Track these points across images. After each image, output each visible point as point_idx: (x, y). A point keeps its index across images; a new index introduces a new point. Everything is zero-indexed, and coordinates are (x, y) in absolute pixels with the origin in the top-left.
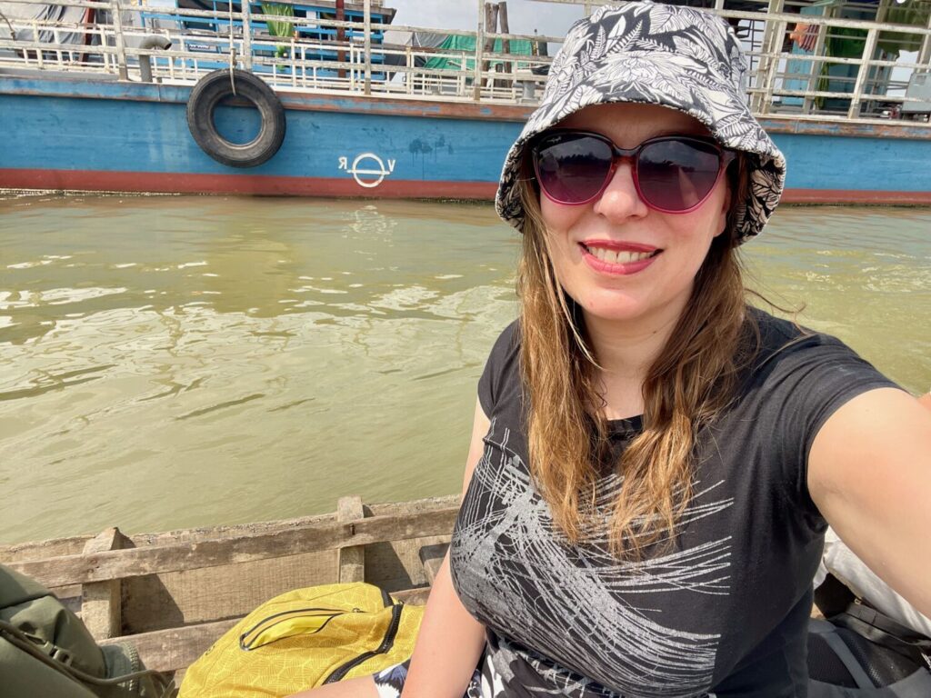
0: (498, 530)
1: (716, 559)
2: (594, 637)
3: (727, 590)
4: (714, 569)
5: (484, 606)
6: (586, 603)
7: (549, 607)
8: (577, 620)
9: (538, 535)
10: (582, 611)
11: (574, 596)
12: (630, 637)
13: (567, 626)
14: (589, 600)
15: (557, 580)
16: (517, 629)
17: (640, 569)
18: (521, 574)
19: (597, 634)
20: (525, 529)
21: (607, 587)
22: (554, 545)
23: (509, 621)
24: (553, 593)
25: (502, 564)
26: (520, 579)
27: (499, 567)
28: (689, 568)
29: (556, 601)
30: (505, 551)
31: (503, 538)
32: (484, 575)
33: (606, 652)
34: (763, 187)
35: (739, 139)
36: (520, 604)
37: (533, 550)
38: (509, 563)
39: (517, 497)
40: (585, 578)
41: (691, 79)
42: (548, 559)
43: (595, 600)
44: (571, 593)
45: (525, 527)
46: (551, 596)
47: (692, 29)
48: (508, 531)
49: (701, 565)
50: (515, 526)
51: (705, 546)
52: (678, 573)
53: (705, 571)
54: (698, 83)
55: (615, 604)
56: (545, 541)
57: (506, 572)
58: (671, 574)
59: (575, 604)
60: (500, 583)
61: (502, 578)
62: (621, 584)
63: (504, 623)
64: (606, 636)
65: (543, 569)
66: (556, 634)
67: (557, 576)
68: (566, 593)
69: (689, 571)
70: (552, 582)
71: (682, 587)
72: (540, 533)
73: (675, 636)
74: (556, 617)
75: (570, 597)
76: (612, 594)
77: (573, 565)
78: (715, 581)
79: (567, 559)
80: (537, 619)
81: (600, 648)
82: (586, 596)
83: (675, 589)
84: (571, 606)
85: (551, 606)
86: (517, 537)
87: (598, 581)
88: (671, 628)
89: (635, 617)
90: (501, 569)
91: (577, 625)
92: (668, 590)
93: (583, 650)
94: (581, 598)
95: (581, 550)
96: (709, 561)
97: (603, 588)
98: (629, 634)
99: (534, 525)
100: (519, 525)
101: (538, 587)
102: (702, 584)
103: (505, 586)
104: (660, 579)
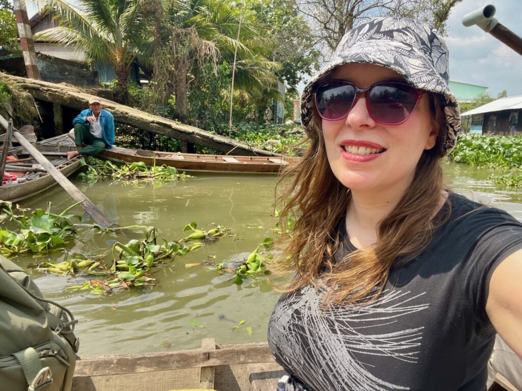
0: (295, 307)
1: (412, 340)
2: (334, 376)
3: (415, 360)
4: (410, 346)
5: (280, 350)
6: (333, 355)
7: (313, 354)
8: (327, 364)
9: (316, 312)
10: (330, 359)
11: (327, 349)
12: (354, 379)
13: (321, 367)
14: (335, 353)
15: (320, 339)
16: (295, 366)
17: (367, 340)
18: (302, 333)
19: (336, 374)
20: (310, 308)
21: (346, 347)
22: (323, 319)
23: (291, 360)
24: (317, 346)
25: (293, 326)
26: (301, 336)
27: (291, 327)
28: (395, 344)
29: (318, 351)
30: (296, 319)
31: (297, 312)
32: (283, 331)
33: (339, 385)
34: (451, 117)
35: (425, 84)
36: (298, 349)
37: (311, 320)
38: (297, 326)
39: (309, 290)
40: (336, 340)
41: (397, 52)
42: (318, 327)
43: (338, 354)
44: (326, 348)
45: (310, 307)
46: (316, 348)
47: (406, 29)
48: (300, 308)
49: (403, 343)
50: (304, 306)
51: (407, 331)
52: (388, 345)
53: (405, 347)
54: (402, 54)
55: (349, 357)
56: (318, 316)
57: (294, 331)
58: (384, 346)
59: (327, 354)
60: (290, 337)
61: (291, 333)
62: (354, 346)
63: (288, 361)
64: (341, 376)
65: (314, 332)
66: (314, 371)
67: (321, 337)
68: (324, 347)
69: (395, 345)
70: (318, 339)
71: (389, 355)
72: (317, 312)
73: (381, 383)
74: (316, 360)
75: (325, 350)
76: (348, 351)
77: (331, 332)
78: (410, 354)
79: (328, 328)
80: (306, 360)
81: (336, 383)
82: (334, 350)
83: (385, 355)
84: (325, 355)
85: (314, 353)
86: (305, 312)
87: (343, 343)
88: (380, 378)
89: (359, 367)
90: (292, 328)
91: (326, 367)
92: (381, 355)
93: (327, 382)
94: (332, 351)
95: (336, 324)
96: (408, 341)
97: (344, 347)
98: (353, 377)
99: (315, 307)
100: (307, 306)
101: (310, 341)
102: (401, 355)
103: (292, 338)
104: (378, 347)
